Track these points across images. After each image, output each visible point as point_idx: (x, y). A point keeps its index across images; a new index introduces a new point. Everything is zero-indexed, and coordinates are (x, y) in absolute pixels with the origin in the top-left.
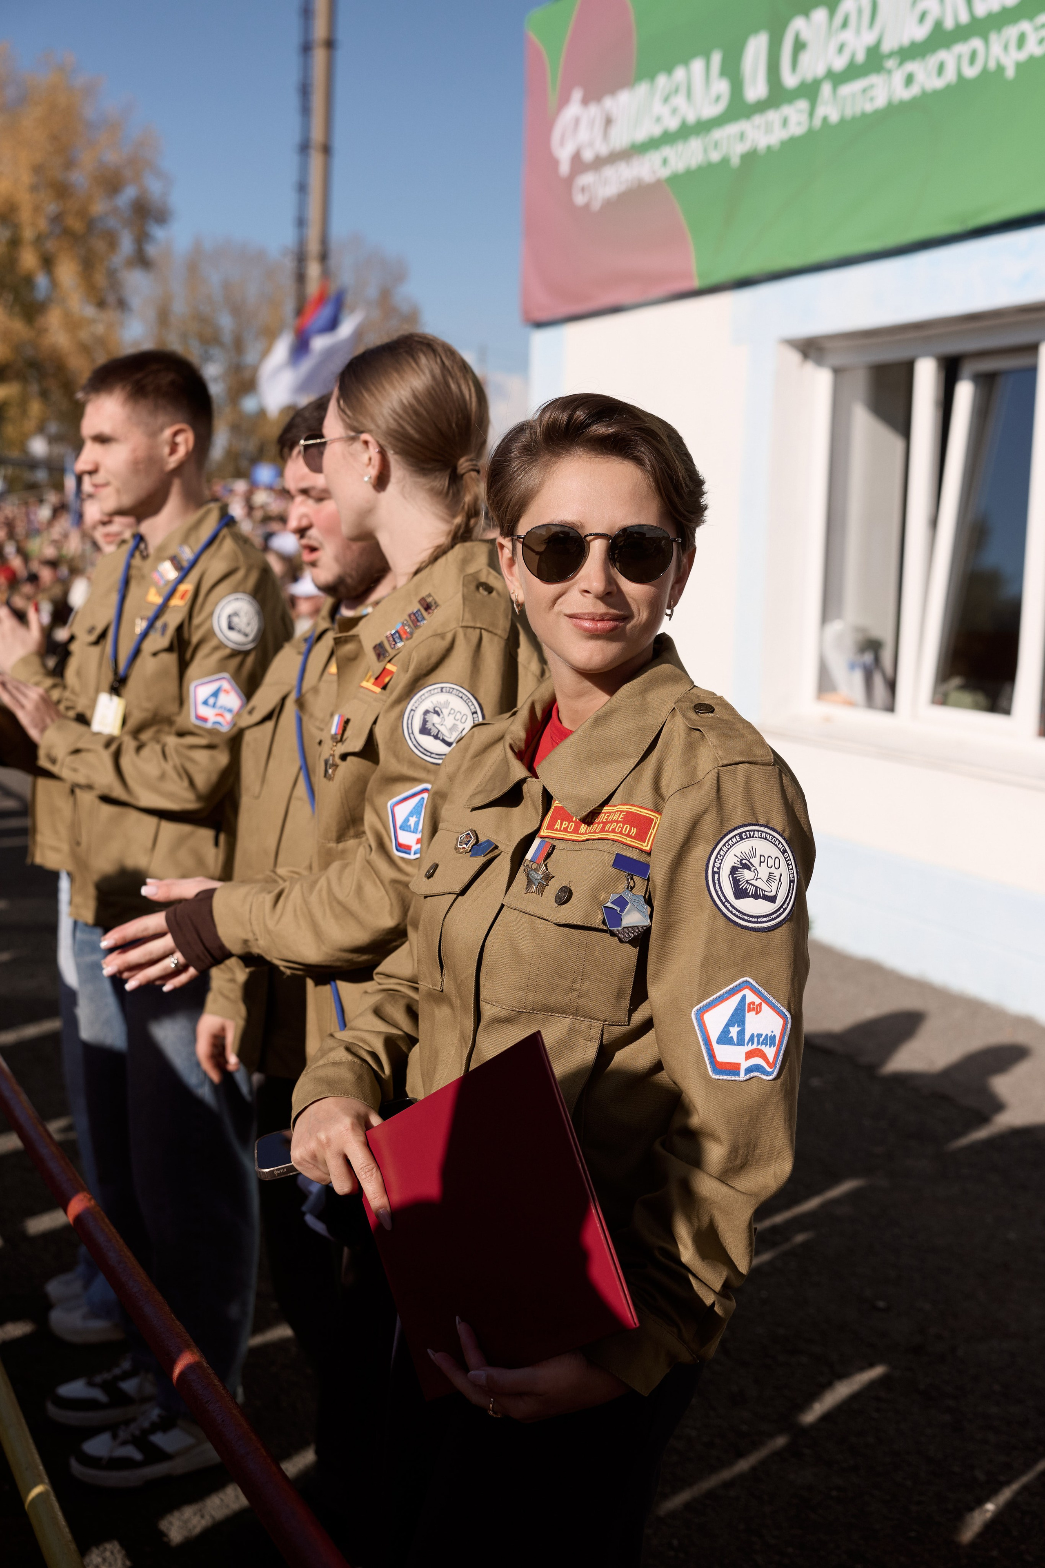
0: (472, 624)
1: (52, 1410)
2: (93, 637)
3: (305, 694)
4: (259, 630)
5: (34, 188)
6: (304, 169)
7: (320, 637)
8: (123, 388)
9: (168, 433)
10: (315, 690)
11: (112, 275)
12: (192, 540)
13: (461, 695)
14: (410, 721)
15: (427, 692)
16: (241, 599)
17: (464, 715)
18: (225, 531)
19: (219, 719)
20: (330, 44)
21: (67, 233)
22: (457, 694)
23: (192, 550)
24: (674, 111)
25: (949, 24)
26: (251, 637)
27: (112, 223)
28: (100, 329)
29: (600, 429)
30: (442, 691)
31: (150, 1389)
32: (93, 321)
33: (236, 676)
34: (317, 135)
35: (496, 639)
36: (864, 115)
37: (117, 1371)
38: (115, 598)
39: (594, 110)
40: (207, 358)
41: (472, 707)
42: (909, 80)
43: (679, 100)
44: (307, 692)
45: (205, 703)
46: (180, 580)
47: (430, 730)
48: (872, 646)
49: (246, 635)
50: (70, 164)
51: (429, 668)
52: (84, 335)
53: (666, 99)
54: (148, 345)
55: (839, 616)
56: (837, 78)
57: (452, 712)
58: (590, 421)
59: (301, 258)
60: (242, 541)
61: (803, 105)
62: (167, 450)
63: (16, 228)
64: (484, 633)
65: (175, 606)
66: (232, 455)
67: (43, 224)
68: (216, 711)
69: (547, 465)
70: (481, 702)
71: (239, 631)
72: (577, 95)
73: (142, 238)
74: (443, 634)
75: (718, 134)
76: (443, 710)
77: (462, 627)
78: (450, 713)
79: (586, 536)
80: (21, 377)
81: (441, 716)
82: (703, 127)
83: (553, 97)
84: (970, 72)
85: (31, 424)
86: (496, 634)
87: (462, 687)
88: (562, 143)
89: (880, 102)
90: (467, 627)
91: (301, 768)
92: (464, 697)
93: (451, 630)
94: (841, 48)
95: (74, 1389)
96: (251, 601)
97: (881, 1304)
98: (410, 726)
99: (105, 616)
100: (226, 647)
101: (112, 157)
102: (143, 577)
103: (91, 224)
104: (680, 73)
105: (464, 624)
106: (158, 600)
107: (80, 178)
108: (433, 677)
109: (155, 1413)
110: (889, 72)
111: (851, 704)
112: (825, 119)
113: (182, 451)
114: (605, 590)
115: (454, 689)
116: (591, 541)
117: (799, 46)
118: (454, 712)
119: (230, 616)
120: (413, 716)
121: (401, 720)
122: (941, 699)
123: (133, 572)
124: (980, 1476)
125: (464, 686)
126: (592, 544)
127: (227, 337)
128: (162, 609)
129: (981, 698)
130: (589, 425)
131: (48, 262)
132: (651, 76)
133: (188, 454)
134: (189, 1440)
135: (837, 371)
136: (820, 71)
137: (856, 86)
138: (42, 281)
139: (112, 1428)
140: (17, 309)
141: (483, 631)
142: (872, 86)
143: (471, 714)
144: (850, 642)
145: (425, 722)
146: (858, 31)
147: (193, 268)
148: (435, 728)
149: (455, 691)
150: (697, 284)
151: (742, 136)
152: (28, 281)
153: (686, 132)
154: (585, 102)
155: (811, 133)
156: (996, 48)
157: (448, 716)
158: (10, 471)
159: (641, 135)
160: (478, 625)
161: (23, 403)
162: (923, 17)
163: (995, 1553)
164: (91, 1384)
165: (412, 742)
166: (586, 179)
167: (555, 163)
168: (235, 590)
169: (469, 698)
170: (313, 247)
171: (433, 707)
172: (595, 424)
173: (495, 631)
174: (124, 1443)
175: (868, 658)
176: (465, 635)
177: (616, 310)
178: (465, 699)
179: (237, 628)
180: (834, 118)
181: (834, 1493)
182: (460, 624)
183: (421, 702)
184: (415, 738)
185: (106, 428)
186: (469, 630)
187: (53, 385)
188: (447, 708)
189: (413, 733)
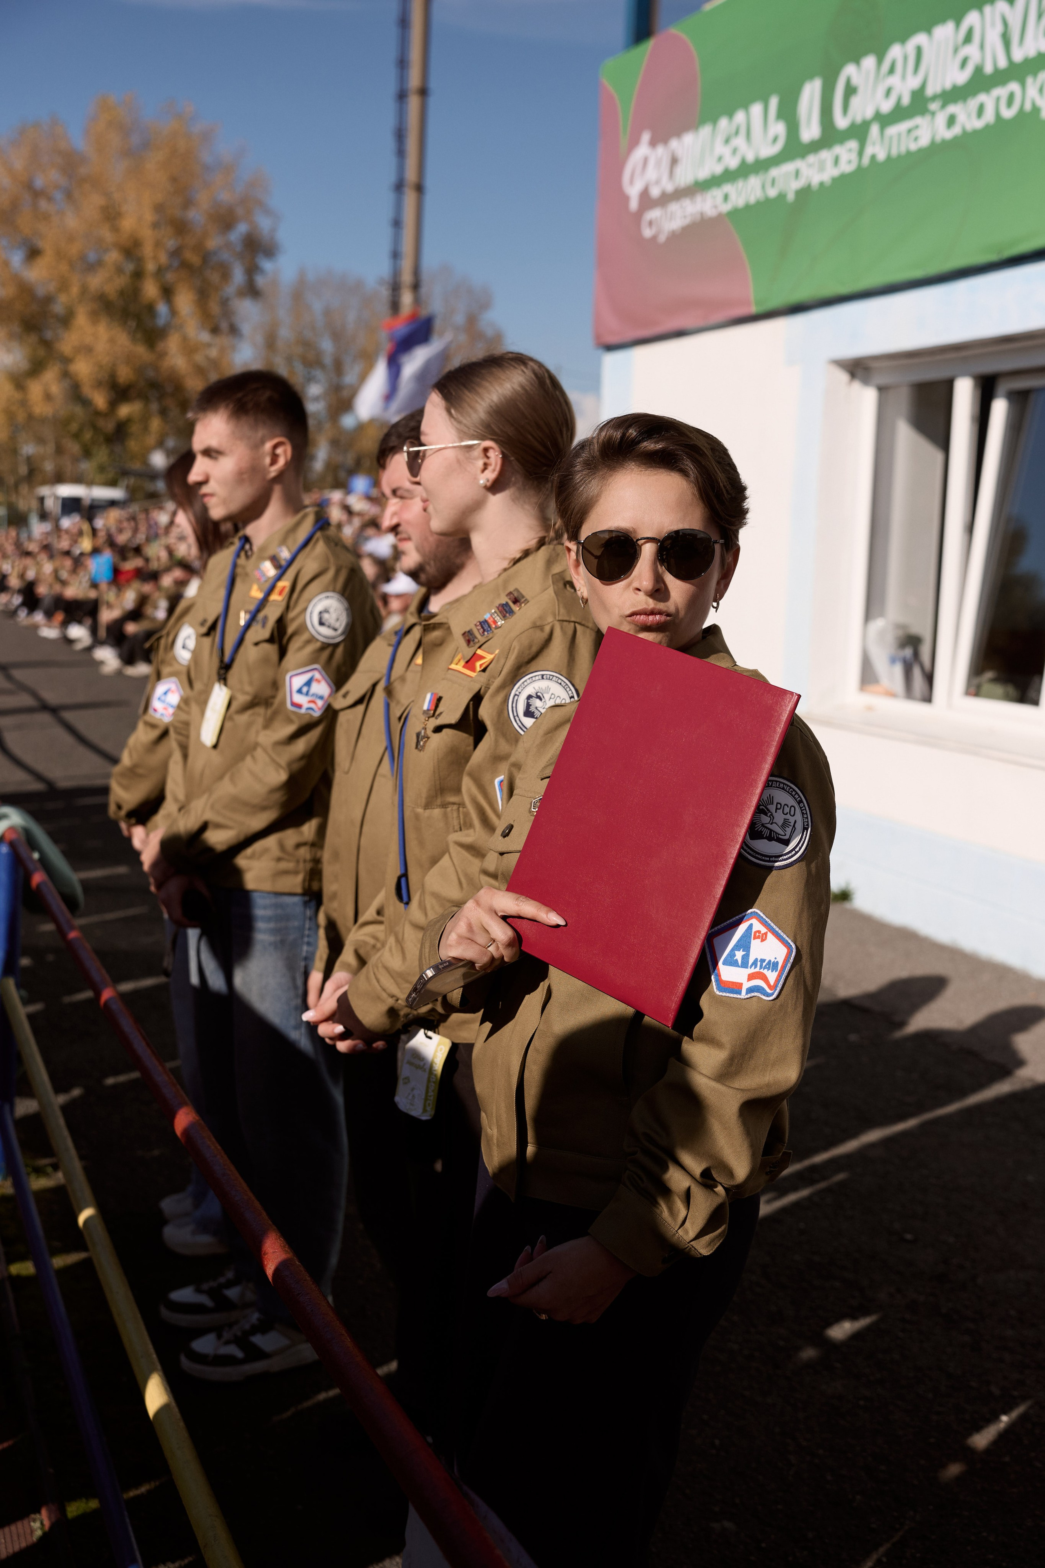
0: (567, 619)
1: (165, 1313)
2: (204, 630)
3: (393, 682)
4: (347, 625)
5: (155, 226)
6: (399, 206)
7: (408, 631)
8: (227, 406)
9: (268, 446)
10: (403, 679)
11: (225, 303)
12: (290, 541)
13: (560, 681)
14: (514, 705)
15: (529, 679)
16: (331, 597)
17: (563, 699)
18: (318, 534)
19: (312, 705)
20: (423, 92)
21: (185, 265)
22: (556, 680)
23: (289, 550)
24: (735, 151)
25: (989, 69)
26: (340, 631)
27: (225, 256)
28: (213, 353)
29: (650, 445)
30: (543, 678)
31: (250, 1296)
32: (209, 345)
33: (326, 667)
34: (411, 175)
35: (588, 631)
36: (909, 153)
37: (222, 1280)
38: (223, 593)
39: (660, 150)
40: (310, 379)
41: (570, 692)
42: (951, 121)
43: (739, 142)
44: (395, 680)
45: (300, 691)
46: (279, 578)
47: (534, 712)
48: (911, 641)
49: (336, 630)
50: (188, 203)
51: (530, 656)
52: (199, 358)
53: (727, 141)
54: (256, 365)
55: (882, 614)
56: (885, 120)
57: (553, 696)
58: (641, 438)
59: (395, 288)
60: (335, 543)
61: (853, 144)
62: (268, 460)
63: (139, 261)
64: (578, 626)
65: (274, 601)
66: (332, 467)
67: (163, 258)
68: (309, 698)
69: (604, 478)
70: (578, 687)
71: (329, 627)
72: (646, 137)
73: (252, 270)
74: (541, 626)
75: (774, 172)
76: (544, 695)
77: (559, 621)
78: (551, 698)
79: (638, 540)
80: (143, 397)
81: (543, 700)
82: (761, 166)
83: (624, 141)
84: (1008, 114)
85: (151, 440)
86: (588, 627)
87: (561, 675)
88: (632, 182)
89: (924, 141)
90: (563, 621)
91: (386, 749)
92: (562, 683)
93: (549, 623)
94: (888, 92)
95: (184, 1295)
96: (340, 598)
97: (909, 1237)
98: (514, 709)
99: (214, 609)
100: (317, 640)
101: (225, 197)
102: (247, 575)
103: (206, 257)
104: (740, 117)
105: (560, 618)
106: (260, 595)
107: (196, 216)
108: (533, 665)
109: (255, 1317)
110: (933, 114)
111: (893, 695)
112: (873, 157)
113: (281, 462)
114: (653, 589)
115: (553, 676)
116: (642, 544)
117: (850, 91)
118: (555, 697)
119: (320, 613)
120: (517, 700)
121: (507, 704)
122: (974, 690)
123: (239, 570)
124: (995, 1390)
125: (561, 673)
126: (643, 547)
127: (328, 360)
128: (263, 603)
129: (1011, 690)
130: (639, 442)
131: (167, 292)
132: (714, 120)
133: (287, 464)
134: (284, 1342)
135: (882, 389)
136: (869, 113)
137: (902, 127)
138: (162, 309)
139: (218, 1330)
140: (139, 335)
141: (576, 624)
142: (917, 127)
143: (569, 698)
144: (890, 638)
145: (528, 705)
146: (904, 77)
147: (298, 295)
148: (538, 711)
149: (554, 678)
150: (754, 310)
151: (797, 173)
152: (151, 309)
153: (745, 170)
154: (653, 143)
155: (859, 170)
156: (1032, 91)
157: (549, 700)
158: (132, 481)
159: (703, 174)
160: (573, 619)
161: (145, 419)
162: (964, 63)
163: (1007, 1459)
164: (199, 1291)
165: (517, 724)
166: (654, 214)
167: (626, 199)
168: (326, 590)
169: (567, 685)
170: (407, 278)
171: (536, 692)
172: (645, 441)
173: (587, 624)
174: (227, 1343)
175: (908, 652)
176: (562, 628)
177: (680, 334)
178: (564, 685)
179: (327, 624)
180: (881, 156)
181: (862, 1403)
182: (557, 618)
183: (524, 688)
184: (519, 720)
185: (214, 443)
186: (565, 623)
187: (170, 402)
188: (548, 693)
189: (517, 716)
